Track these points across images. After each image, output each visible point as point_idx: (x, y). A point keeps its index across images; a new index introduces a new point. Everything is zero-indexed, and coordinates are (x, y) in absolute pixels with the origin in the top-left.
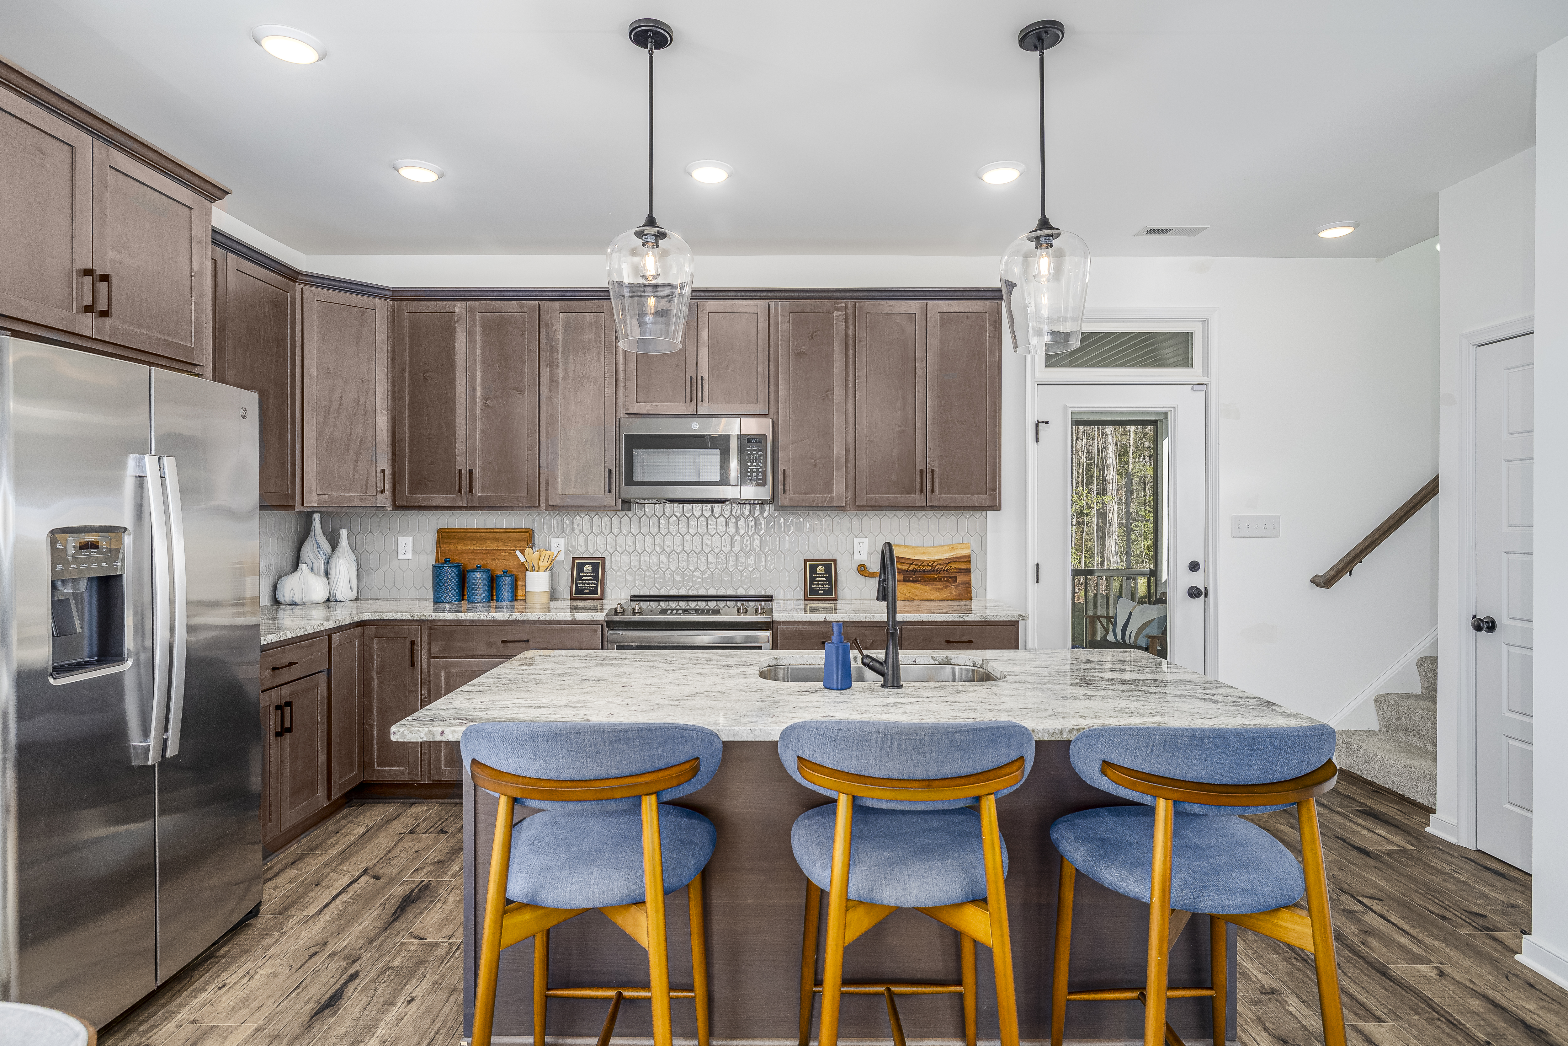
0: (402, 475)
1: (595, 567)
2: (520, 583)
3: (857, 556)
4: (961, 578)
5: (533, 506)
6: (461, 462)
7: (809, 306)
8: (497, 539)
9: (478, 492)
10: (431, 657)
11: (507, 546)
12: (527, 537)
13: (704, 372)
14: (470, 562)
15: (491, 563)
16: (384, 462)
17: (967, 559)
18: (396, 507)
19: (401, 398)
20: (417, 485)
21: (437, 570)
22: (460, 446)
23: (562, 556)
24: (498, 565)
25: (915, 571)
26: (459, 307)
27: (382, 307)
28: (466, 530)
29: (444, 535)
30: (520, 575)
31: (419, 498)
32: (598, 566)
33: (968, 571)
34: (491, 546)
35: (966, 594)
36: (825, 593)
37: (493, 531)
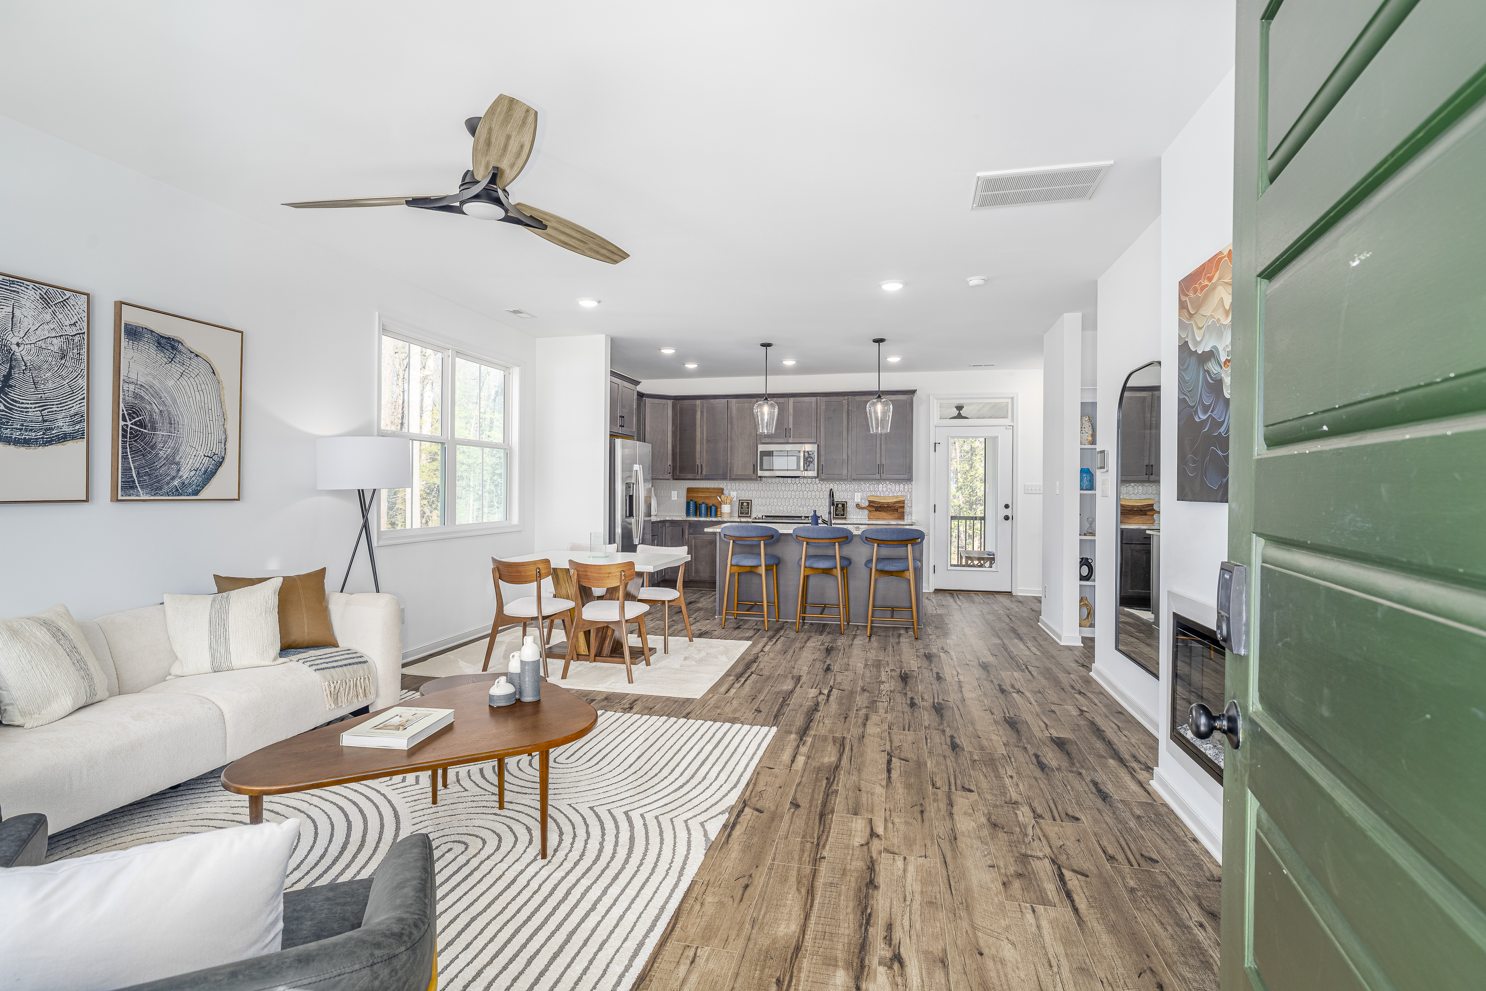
0: (676, 466)
1: (748, 503)
2: (719, 510)
3: (856, 500)
4: (899, 510)
5: (724, 478)
6: (698, 462)
7: (833, 399)
8: (710, 492)
9: (704, 473)
10: (690, 534)
11: (714, 495)
12: (721, 491)
13: (791, 426)
14: (700, 501)
15: (707, 501)
16: (670, 462)
17: (903, 502)
18: (674, 479)
19: (676, 437)
20: (682, 470)
21: (688, 504)
22: (698, 455)
23: (735, 499)
24: (710, 502)
25: (880, 507)
26: (698, 402)
27: (670, 402)
28: (698, 488)
29: (689, 490)
30: (719, 506)
31: (683, 475)
32: (749, 503)
33: (903, 507)
34: (707, 495)
35: (902, 517)
36: (842, 515)
37: (708, 489)
